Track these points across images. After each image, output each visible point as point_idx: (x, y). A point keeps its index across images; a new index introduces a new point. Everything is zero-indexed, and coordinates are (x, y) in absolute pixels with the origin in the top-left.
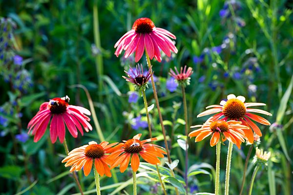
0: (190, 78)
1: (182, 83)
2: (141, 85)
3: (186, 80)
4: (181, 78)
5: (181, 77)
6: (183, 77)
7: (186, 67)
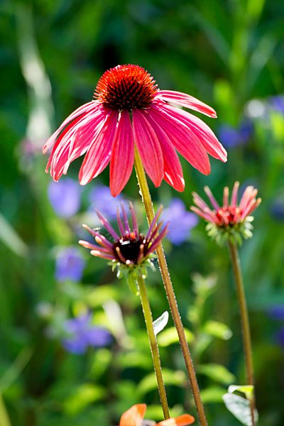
0: (251, 219)
1: (231, 234)
2: (136, 263)
3: (240, 224)
4: (227, 221)
5: (225, 216)
6: (231, 217)
7: (237, 185)
